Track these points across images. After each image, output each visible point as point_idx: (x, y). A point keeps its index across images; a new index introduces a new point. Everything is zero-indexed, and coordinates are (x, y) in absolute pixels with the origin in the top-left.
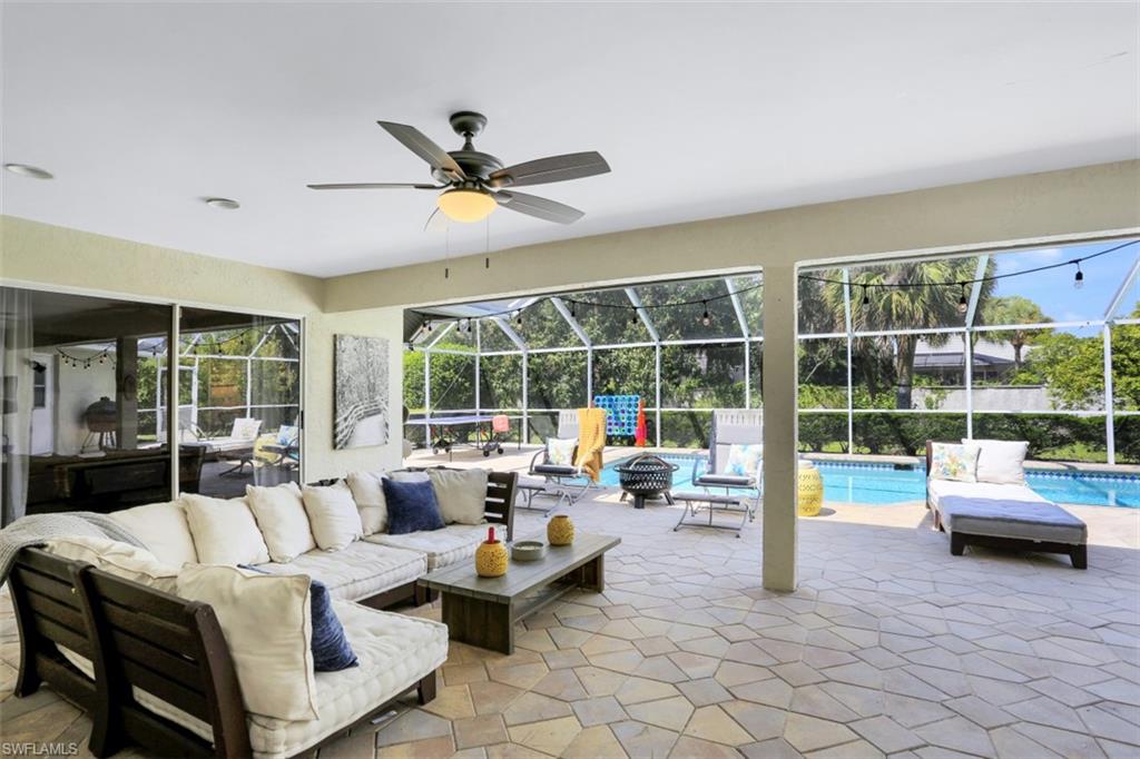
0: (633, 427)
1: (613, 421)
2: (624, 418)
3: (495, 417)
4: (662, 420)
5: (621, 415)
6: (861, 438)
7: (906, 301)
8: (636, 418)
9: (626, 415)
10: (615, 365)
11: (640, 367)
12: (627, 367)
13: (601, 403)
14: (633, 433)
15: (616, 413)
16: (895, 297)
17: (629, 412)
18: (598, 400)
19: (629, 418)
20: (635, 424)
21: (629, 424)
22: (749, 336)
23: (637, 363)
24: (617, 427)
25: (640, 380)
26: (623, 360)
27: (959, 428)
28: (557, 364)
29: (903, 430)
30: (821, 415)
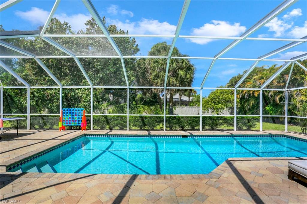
0: (80, 122)
1: (71, 119)
2: (76, 118)
4: (93, 118)
5: (74, 117)
6: (168, 125)
7: (174, 80)
8: (81, 118)
9: (77, 117)
10: (76, 96)
11: (86, 97)
12: (81, 97)
13: (66, 112)
14: (80, 124)
15: (73, 116)
16: (171, 79)
17: (79, 116)
18: (64, 110)
19: (78, 118)
20: (81, 121)
22: (129, 86)
23: (85, 95)
24: (73, 122)
25: (86, 102)
26: (80, 94)
27: (197, 121)
28: (51, 95)
29: (181, 122)
30: (154, 117)
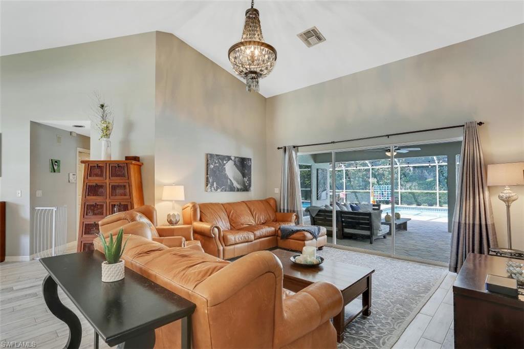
1: (381, 195)
3: (340, 193)
5: (384, 193)
14: (390, 199)
18: (375, 187)
19: (388, 194)
21: (388, 196)
24: (383, 197)
